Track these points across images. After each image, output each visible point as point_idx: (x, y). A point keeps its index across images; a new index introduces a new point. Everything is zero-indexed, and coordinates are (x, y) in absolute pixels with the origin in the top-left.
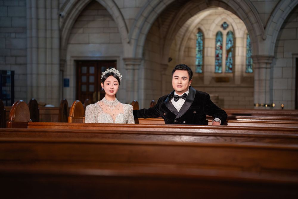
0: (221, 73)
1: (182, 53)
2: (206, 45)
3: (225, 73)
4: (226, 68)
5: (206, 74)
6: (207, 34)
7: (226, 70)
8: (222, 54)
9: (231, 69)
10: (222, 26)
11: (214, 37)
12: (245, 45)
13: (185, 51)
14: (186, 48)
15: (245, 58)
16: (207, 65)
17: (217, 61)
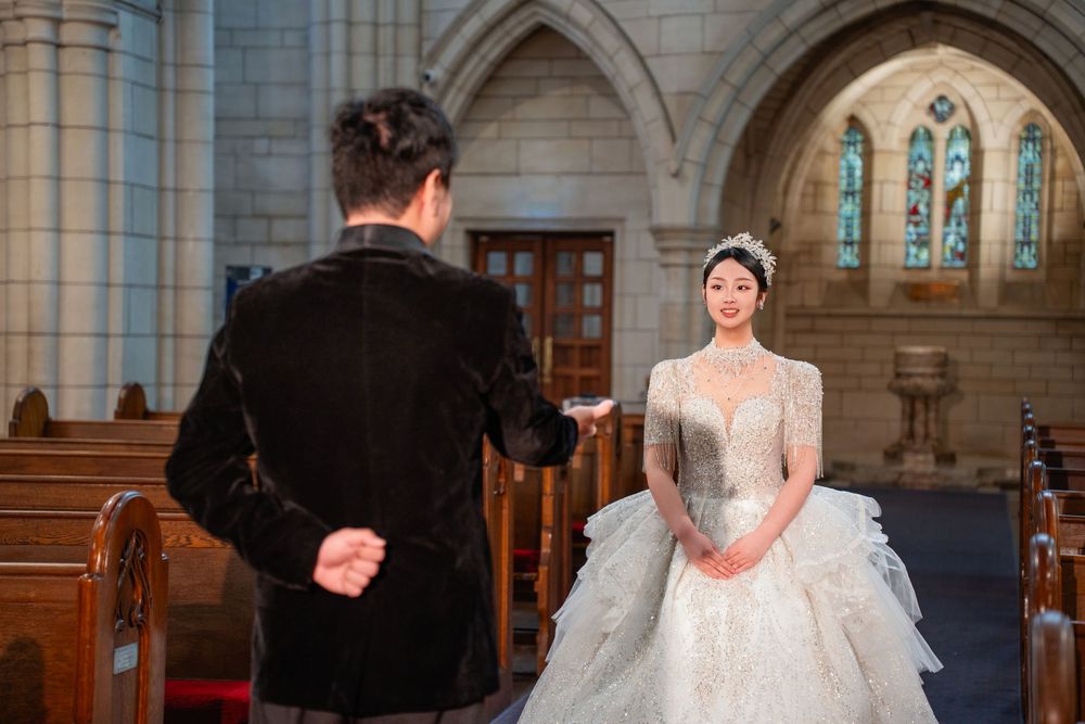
0: (928, 268)
1: (794, 200)
2: (877, 175)
3: (942, 268)
4: (943, 253)
5: (874, 273)
6: (883, 137)
7: (945, 260)
8: (929, 205)
9: (961, 256)
10: (932, 107)
11: (905, 147)
12: (1013, 176)
13: (803, 195)
14: (807, 182)
15: (1010, 220)
16: (880, 243)
17: (911, 228)
